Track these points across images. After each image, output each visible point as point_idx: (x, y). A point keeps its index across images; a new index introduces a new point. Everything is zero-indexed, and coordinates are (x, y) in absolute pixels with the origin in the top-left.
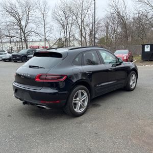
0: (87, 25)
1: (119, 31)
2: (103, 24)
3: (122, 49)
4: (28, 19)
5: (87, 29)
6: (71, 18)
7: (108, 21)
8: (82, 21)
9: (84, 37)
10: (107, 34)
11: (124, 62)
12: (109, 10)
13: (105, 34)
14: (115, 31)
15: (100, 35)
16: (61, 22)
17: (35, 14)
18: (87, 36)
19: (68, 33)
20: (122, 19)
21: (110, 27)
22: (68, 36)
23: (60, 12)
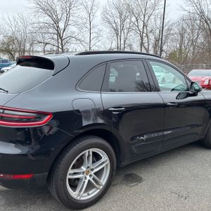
0: (151, 31)
1: (199, 41)
2: (176, 30)
3: (202, 68)
4: (67, 20)
5: (152, 37)
6: (128, 20)
7: (185, 26)
8: (145, 25)
9: (145, 48)
10: (181, 46)
11: (204, 91)
12: (187, 8)
13: (178, 46)
14: (193, 42)
15: (169, 46)
16: (114, 25)
17: (79, 13)
18: (150, 46)
19: (122, 42)
20: (206, 22)
21: (186, 35)
22: (122, 46)
23: (113, 11)
